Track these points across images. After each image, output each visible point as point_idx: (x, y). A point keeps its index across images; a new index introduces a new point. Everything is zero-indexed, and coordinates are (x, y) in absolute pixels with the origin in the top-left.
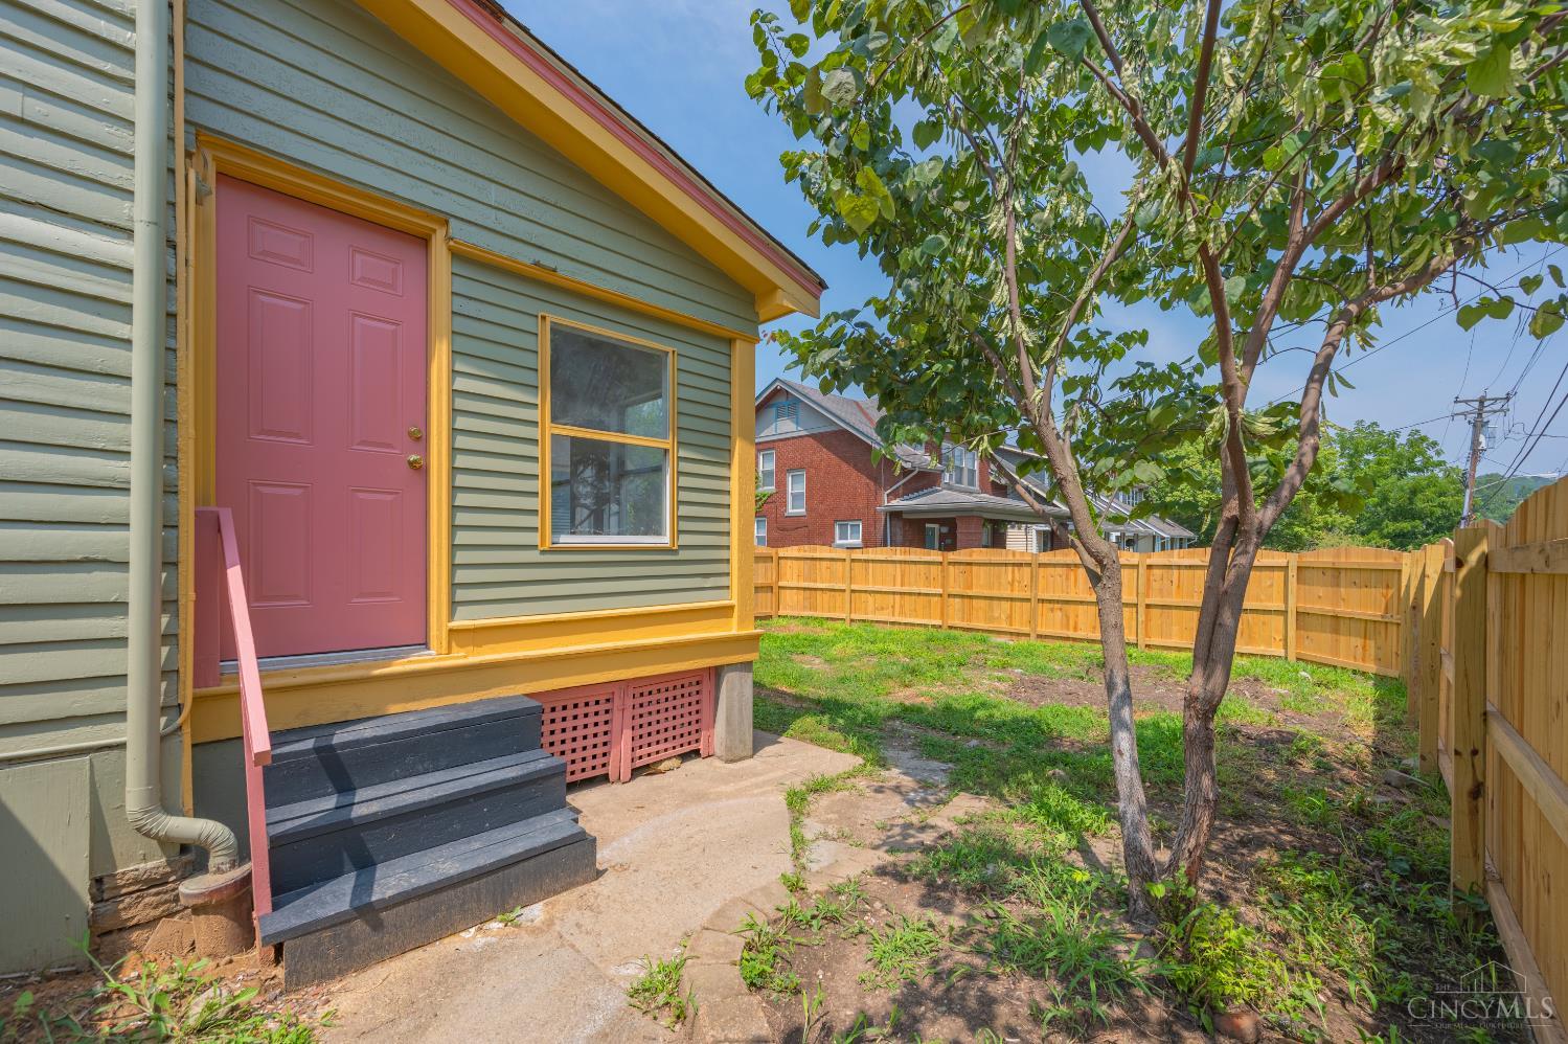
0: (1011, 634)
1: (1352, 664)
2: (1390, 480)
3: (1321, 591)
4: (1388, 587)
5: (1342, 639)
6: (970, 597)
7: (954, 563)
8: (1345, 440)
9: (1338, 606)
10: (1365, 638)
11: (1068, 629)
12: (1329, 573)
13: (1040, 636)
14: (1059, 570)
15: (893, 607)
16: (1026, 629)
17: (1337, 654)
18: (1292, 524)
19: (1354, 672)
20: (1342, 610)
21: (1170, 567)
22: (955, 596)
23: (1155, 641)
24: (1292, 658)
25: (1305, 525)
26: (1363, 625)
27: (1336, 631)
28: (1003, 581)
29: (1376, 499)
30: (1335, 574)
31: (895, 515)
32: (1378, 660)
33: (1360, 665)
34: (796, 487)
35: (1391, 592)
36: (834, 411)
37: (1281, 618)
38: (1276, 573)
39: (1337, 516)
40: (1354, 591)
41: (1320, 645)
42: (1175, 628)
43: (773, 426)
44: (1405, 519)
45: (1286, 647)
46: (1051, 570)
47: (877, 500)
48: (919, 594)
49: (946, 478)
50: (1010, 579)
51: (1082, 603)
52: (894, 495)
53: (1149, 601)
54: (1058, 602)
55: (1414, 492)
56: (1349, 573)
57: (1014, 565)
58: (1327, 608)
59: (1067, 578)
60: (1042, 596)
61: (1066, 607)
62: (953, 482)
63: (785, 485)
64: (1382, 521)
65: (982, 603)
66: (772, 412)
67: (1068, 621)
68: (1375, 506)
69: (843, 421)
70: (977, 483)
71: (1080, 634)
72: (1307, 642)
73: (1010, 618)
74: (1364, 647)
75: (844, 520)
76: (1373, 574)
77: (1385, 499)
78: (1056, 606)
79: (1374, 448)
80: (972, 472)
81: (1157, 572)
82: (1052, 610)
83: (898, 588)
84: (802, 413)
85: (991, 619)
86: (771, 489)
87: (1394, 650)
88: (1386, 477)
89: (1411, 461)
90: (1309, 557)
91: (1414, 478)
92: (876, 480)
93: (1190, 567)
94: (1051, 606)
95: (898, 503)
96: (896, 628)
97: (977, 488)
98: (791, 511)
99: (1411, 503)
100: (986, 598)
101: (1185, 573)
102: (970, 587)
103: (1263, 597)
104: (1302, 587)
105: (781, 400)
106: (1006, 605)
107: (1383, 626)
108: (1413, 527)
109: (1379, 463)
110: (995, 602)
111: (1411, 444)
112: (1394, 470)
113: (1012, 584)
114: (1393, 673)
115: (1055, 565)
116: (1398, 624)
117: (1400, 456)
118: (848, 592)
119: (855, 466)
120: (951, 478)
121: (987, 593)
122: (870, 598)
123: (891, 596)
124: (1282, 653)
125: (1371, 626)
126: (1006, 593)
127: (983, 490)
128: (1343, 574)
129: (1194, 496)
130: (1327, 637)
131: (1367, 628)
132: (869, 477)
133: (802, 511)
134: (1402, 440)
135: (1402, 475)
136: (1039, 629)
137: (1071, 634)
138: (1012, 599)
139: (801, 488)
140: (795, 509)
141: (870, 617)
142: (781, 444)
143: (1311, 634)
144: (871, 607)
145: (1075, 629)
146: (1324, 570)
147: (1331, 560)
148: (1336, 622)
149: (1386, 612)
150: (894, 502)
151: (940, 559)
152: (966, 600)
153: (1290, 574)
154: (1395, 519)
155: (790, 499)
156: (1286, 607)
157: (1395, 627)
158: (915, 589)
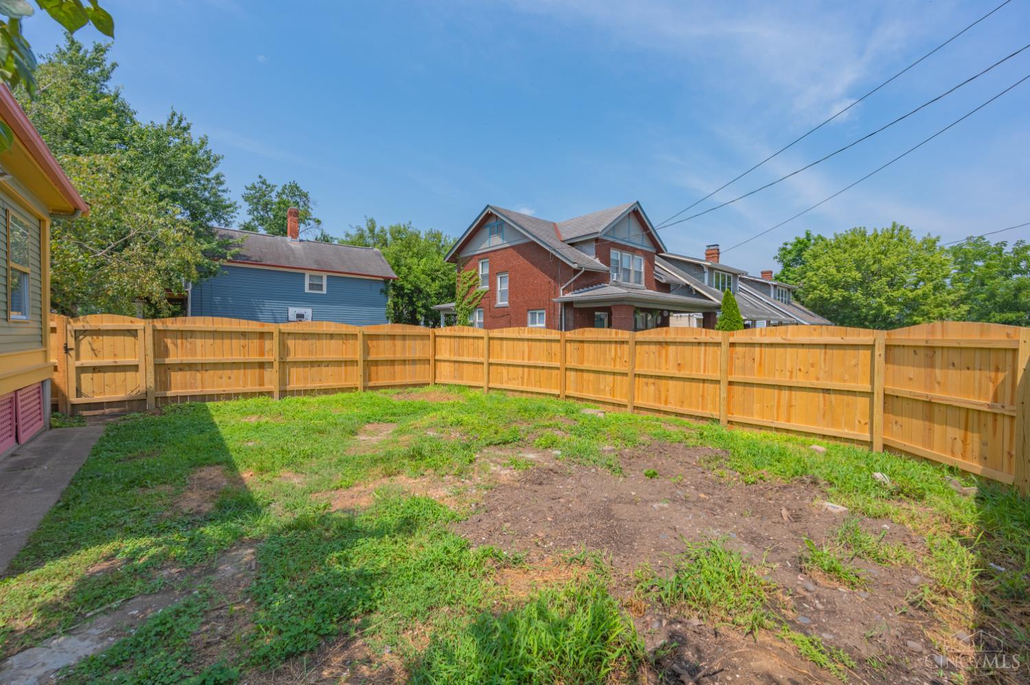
0: (613, 404)
1: (946, 458)
2: (997, 280)
3: (911, 371)
4: (997, 369)
5: (937, 428)
6: (582, 371)
7: (571, 341)
8: (956, 251)
9: (932, 389)
10: (966, 429)
11: (660, 403)
12: (921, 353)
13: (636, 408)
14: (653, 347)
15: (522, 378)
16: (624, 401)
17: (930, 445)
18: (911, 315)
19: (951, 469)
20: (937, 395)
21: (752, 345)
22: (571, 369)
23: (737, 417)
24: (878, 445)
25: (923, 315)
26: (963, 414)
27: (929, 418)
28: (608, 356)
29: (984, 296)
30: (930, 354)
31: (568, 305)
32: (984, 459)
33: (959, 462)
34: (502, 286)
35: (1001, 376)
36: (526, 227)
37: (867, 400)
38: (861, 352)
39: (951, 309)
40: (952, 373)
41: (909, 433)
42: (756, 407)
43: (487, 242)
44: (1011, 310)
45: (872, 433)
46: (646, 347)
47: (556, 294)
48: (543, 367)
49: (614, 277)
50: (613, 355)
51: (672, 378)
52: (567, 290)
53: (731, 378)
54: (651, 377)
55: (1019, 289)
56: (945, 352)
57: (616, 342)
58: (919, 391)
59: (660, 356)
60: (638, 370)
61: (658, 382)
62: (620, 280)
63: (496, 285)
64: (990, 312)
65: (592, 376)
66: (487, 231)
67: (660, 394)
68: (985, 300)
69: (531, 234)
70: (643, 282)
71: (669, 408)
72: (895, 427)
73: (613, 392)
74: (964, 441)
75: (533, 309)
76: (978, 354)
77: (992, 295)
78: (651, 380)
79: (982, 256)
80: (638, 273)
81: (739, 349)
82: (647, 384)
83: (526, 362)
84: (506, 231)
85: (598, 391)
86: (486, 287)
87: (1006, 449)
88: (993, 278)
89: (1017, 264)
90: (900, 336)
91: (1017, 279)
92: (555, 278)
93: (771, 345)
94: (645, 380)
95: (570, 296)
96: (524, 396)
97: (643, 285)
98: (500, 303)
99: (1016, 296)
100: (594, 372)
101: (767, 350)
102: (582, 363)
103: (847, 377)
104: (890, 366)
105: (492, 222)
106: (610, 378)
107: (990, 418)
108: (1017, 317)
109: (987, 267)
110: (602, 376)
111: (1016, 252)
112: (1002, 273)
113: (615, 360)
114: (1006, 478)
115: (649, 343)
116: (1012, 417)
117: (1007, 261)
118: (486, 366)
119: (541, 270)
120: (618, 276)
121: (595, 367)
122: (504, 370)
123: (520, 369)
124: (866, 436)
125: (973, 418)
126: (609, 368)
127: (648, 287)
128: (939, 353)
129: (831, 294)
130: (918, 424)
131: (968, 418)
132: (550, 276)
133: (506, 303)
134: (1008, 249)
135: (1008, 276)
136: (636, 401)
137: (662, 407)
138: (614, 374)
139: (506, 287)
140: (502, 302)
141: (504, 386)
142: (492, 254)
143: (899, 419)
144: (505, 378)
145: (666, 402)
146: (915, 349)
147: (924, 337)
148: (929, 409)
149: (995, 399)
150: (567, 295)
151: (558, 337)
152: (579, 373)
153: (877, 353)
154: (1002, 311)
155: (499, 294)
156: (873, 388)
157: (1007, 421)
158: (540, 363)
